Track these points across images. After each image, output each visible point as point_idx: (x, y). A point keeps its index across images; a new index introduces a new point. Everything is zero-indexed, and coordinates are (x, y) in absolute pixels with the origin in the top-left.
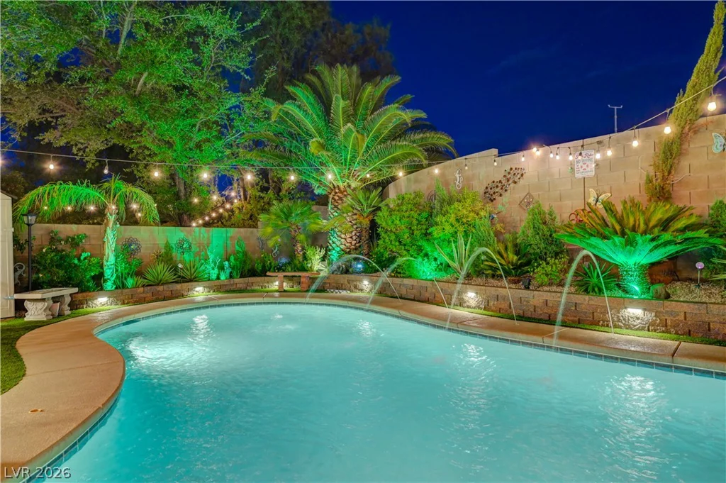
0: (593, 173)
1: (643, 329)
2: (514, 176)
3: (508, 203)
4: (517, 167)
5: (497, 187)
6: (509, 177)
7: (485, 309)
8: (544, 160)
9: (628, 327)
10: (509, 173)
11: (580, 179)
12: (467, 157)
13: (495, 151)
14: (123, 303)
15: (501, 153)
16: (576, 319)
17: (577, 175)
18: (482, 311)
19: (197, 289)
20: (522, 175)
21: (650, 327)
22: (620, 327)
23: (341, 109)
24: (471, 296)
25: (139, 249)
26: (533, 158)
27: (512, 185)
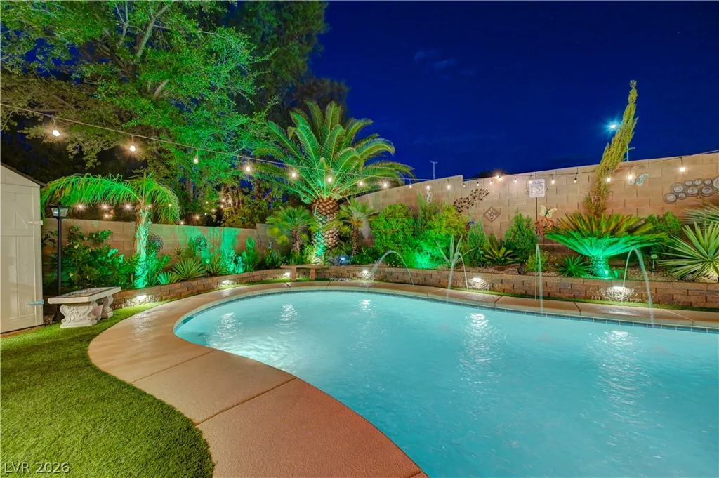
0: (543, 195)
1: (625, 300)
2: (479, 195)
3: (474, 213)
4: (483, 188)
5: (465, 202)
6: (475, 195)
7: (490, 290)
8: (504, 184)
9: (614, 299)
10: (475, 193)
11: (532, 199)
12: (449, 178)
13: (461, 176)
14: (161, 300)
15: (465, 179)
16: (572, 295)
17: (531, 196)
18: (487, 292)
19: (224, 282)
20: (487, 194)
21: (631, 299)
22: (608, 300)
23: (336, 138)
24: (477, 280)
25: (161, 246)
26: (496, 182)
27: (477, 201)
